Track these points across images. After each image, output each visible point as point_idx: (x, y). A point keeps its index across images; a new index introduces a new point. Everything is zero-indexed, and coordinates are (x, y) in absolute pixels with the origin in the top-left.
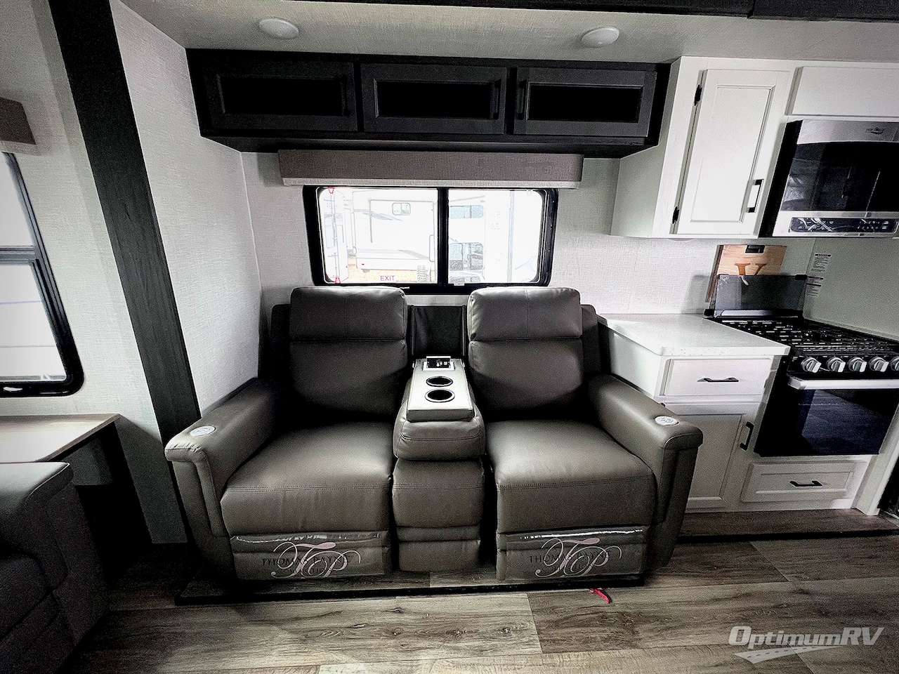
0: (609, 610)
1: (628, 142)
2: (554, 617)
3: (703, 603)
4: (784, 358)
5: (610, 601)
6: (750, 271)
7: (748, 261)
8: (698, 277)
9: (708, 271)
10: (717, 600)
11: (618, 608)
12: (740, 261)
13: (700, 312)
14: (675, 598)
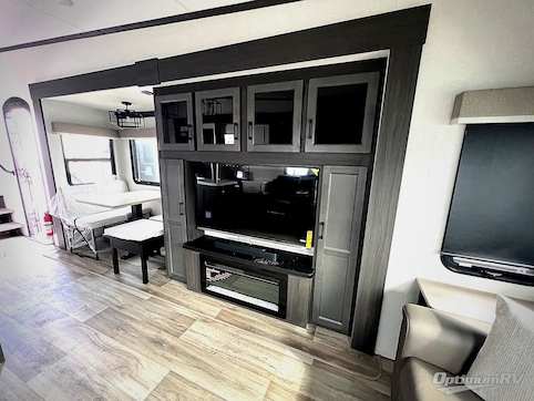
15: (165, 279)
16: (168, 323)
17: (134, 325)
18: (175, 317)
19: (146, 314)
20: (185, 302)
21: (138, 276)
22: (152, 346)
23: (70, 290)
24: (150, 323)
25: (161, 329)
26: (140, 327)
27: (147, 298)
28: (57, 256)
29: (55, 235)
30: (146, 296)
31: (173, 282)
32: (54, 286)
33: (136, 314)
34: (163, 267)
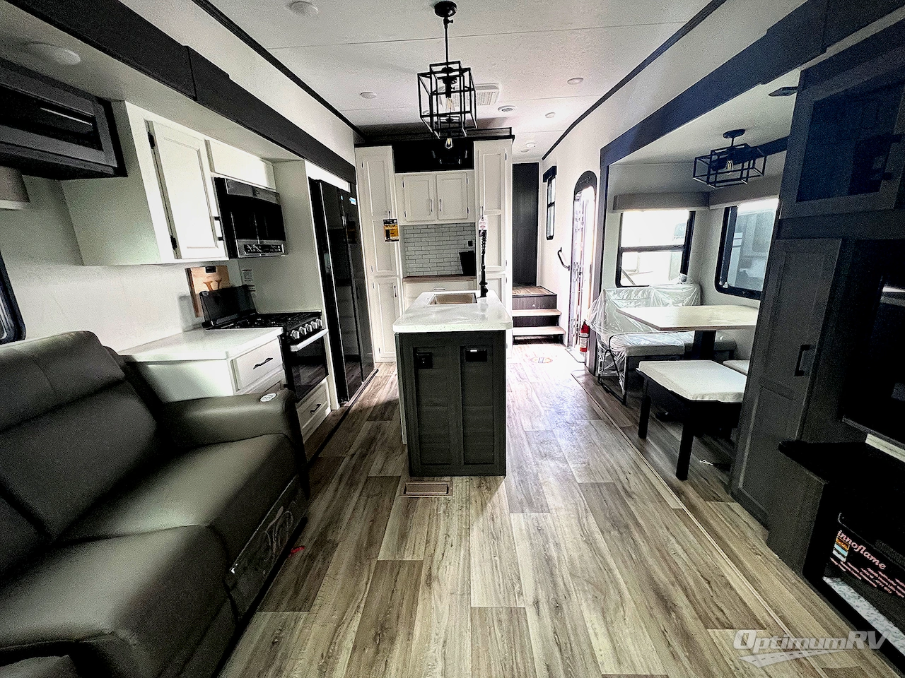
0: (308, 550)
1: (99, 169)
2: (291, 593)
3: (334, 497)
4: (281, 336)
5: (303, 547)
6: (214, 287)
7: (210, 279)
8: (182, 298)
9: (187, 291)
10: (336, 490)
11: (311, 544)
12: (207, 280)
13: (198, 326)
14: (324, 509)
15: (721, 493)
16: (696, 581)
17: (637, 536)
18: (713, 579)
19: (663, 532)
20: (749, 566)
21: (671, 457)
22: (653, 600)
23: (580, 432)
24: (664, 556)
25: (678, 580)
26: (644, 548)
27: (673, 506)
28: (582, 380)
29: (588, 352)
30: (674, 502)
31: (736, 506)
32: (568, 418)
33: (647, 520)
34: (724, 465)
